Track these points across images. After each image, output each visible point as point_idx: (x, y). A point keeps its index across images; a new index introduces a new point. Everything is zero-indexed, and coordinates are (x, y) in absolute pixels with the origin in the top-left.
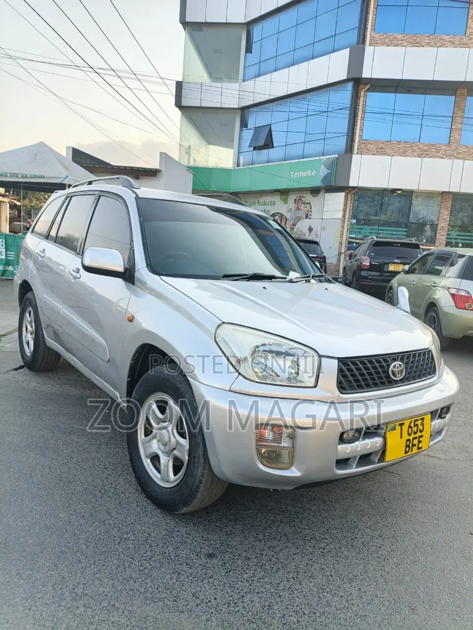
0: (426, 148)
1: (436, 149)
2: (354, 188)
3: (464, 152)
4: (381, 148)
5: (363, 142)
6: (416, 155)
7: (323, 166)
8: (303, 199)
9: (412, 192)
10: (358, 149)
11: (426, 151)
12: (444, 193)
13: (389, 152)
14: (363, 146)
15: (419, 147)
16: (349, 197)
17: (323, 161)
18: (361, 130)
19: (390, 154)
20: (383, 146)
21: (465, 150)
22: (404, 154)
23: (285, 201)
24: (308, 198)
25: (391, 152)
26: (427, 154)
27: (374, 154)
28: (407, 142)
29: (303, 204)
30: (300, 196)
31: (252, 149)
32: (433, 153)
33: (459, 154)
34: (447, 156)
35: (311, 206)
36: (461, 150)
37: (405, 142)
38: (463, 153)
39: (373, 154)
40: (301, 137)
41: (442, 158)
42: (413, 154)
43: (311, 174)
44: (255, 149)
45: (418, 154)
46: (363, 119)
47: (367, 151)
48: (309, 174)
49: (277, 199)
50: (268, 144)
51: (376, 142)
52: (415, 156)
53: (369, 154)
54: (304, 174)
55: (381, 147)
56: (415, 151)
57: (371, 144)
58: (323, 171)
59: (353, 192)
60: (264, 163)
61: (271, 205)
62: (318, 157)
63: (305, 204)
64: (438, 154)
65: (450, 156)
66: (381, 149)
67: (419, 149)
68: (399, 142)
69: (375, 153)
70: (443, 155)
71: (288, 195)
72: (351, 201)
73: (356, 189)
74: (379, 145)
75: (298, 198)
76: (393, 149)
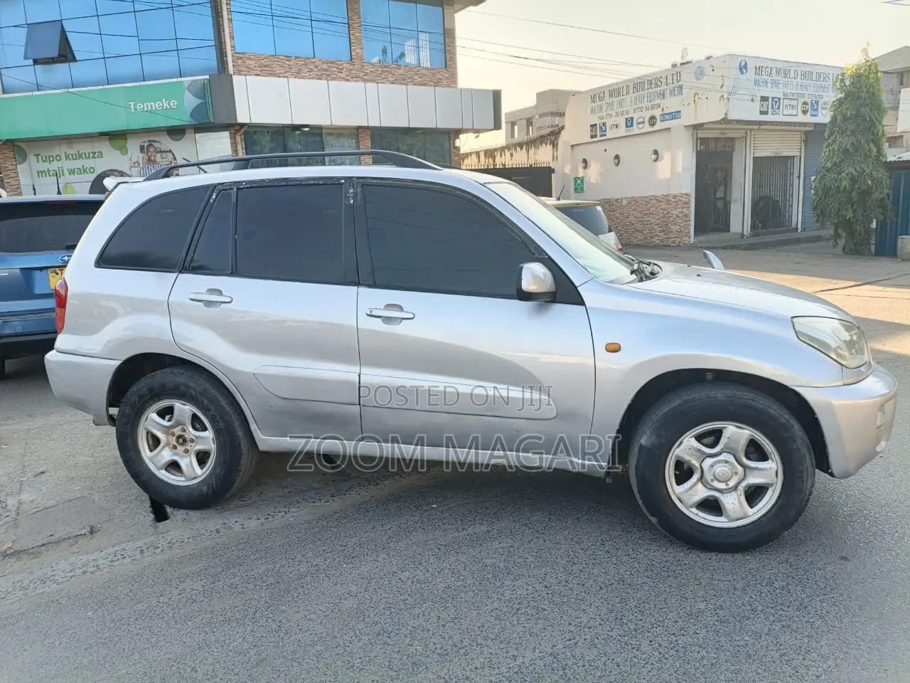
0: (325, 66)
1: (337, 68)
2: (242, 125)
3: (371, 72)
4: (265, 66)
5: (238, 56)
6: (315, 76)
7: (187, 92)
8: (156, 145)
9: (320, 128)
10: (234, 66)
11: (326, 70)
12: (358, 128)
13: (277, 72)
14: (240, 62)
15: (316, 64)
16: (238, 139)
17: (186, 85)
18: (232, 38)
19: (281, 75)
20: (268, 63)
21: (372, 70)
22: (298, 75)
23: (124, 150)
24: (166, 142)
25: (280, 72)
26: (328, 75)
27: (259, 75)
28: (298, 57)
29: (158, 152)
30: (149, 141)
31: (32, 63)
32: (334, 74)
33: (366, 74)
34: (352, 78)
35: (173, 154)
36: (367, 69)
37: (296, 57)
38: (370, 74)
39: (256, 75)
40: (131, 46)
41: (347, 80)
42: (310, 75)
43: (169, 104)
44: (36, 62)
45: (317, 75)
46: (230, 20)
47: (248, 70)
48: (166, 105)
49: (105, 147)
50: (65, 54)
51: (258, 57)
52: (313, 78)
53: (251, 75)
54: (156, 106)
55: (265, 64)
56: (311, 70)
57: (251, 59)
58: (191, 101)
59: (242, 131)
60: (67, 87)
61: (93, 157)
62: (175, 78)
63: (161, 152)
64: (343, 75)
65: (356, 78)
66: (268, 66)
67: (316, 67)
68: (289, 58)
69: (260, 73)
70: (347, 76)
71: (126, 139)
72: (242, 145)
73: (246, 127)
74: (263, 61)
75: (146, 145)
76: (283, 67)
